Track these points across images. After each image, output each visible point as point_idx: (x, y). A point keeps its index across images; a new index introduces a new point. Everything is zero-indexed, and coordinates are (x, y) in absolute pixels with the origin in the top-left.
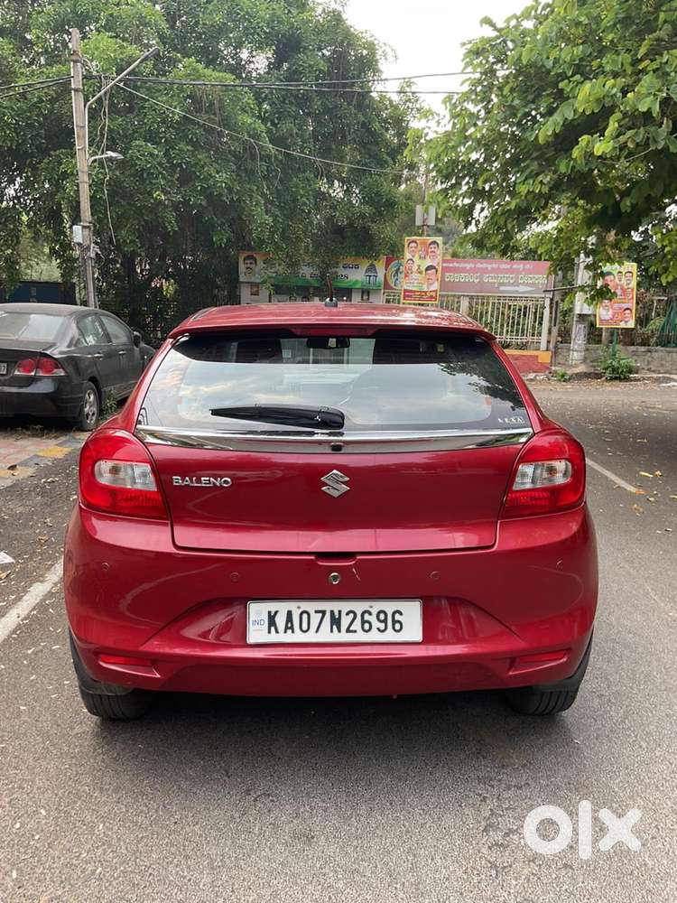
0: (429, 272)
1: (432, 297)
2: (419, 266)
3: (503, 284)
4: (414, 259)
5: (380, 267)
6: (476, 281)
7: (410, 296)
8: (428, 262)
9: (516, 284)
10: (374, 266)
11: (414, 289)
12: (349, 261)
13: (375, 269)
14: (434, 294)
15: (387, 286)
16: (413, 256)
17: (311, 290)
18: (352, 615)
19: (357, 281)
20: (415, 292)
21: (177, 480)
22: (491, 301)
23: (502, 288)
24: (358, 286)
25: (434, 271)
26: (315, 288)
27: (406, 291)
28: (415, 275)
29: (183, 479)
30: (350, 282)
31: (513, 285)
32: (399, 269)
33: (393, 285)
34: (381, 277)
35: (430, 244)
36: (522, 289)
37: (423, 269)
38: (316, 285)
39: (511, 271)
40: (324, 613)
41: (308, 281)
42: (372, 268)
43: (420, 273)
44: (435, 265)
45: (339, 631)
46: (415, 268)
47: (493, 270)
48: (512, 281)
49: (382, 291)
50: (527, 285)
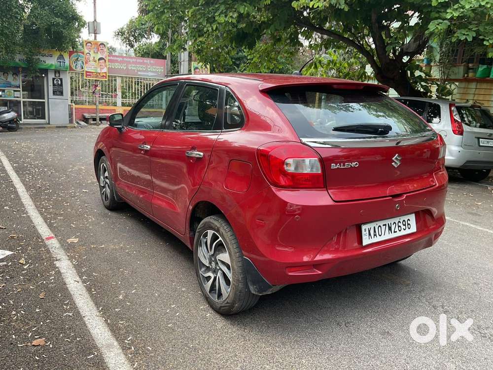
0: (100, 61)
1: (103, 76)
2: (94, 58)
3: (140, 71)
4: (90, 53)
5: (66, 56)
6: (125, 68)
7: (90, 75)
8: (99, 56)
9: (146, 71)
10: (63, 56)
11: (92, 71)
12: (46, 52)
13: (63, 58)
14: (105, 74)
15: (71, 69)
16: (90, 51)
17: (20, 69)
18: (395, 224)
19: (52, 65)
20: (93, 73)
21: (333, 166)
22: (134, 80)
23: (139, 73)
24: (53, 68)
25: (103, 61)
26: (23, 68)
27: (87, 72)
28: (92, 63)
29: (336, 165)
30: (48, 65)
31: (145, 71)
32: (78, 59)
33: (74, 68)
34: (67, 63)
35: (100, 45)
36: (150, 74)
37: (97, 59)
38: (24, 66)
39: (143, 63)
40: (385, 225)
41: (17, 63)
42: (61, 57)
43: (95, 61)
44: (103, 57)
45: (392, 233)
46: (91, 59)
47: (133, 63)
48: (144, 69)
49: (68, 72)
50: (153, 72)
